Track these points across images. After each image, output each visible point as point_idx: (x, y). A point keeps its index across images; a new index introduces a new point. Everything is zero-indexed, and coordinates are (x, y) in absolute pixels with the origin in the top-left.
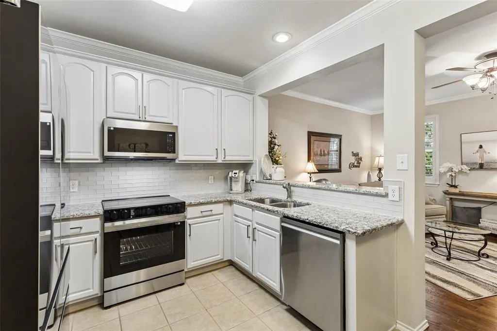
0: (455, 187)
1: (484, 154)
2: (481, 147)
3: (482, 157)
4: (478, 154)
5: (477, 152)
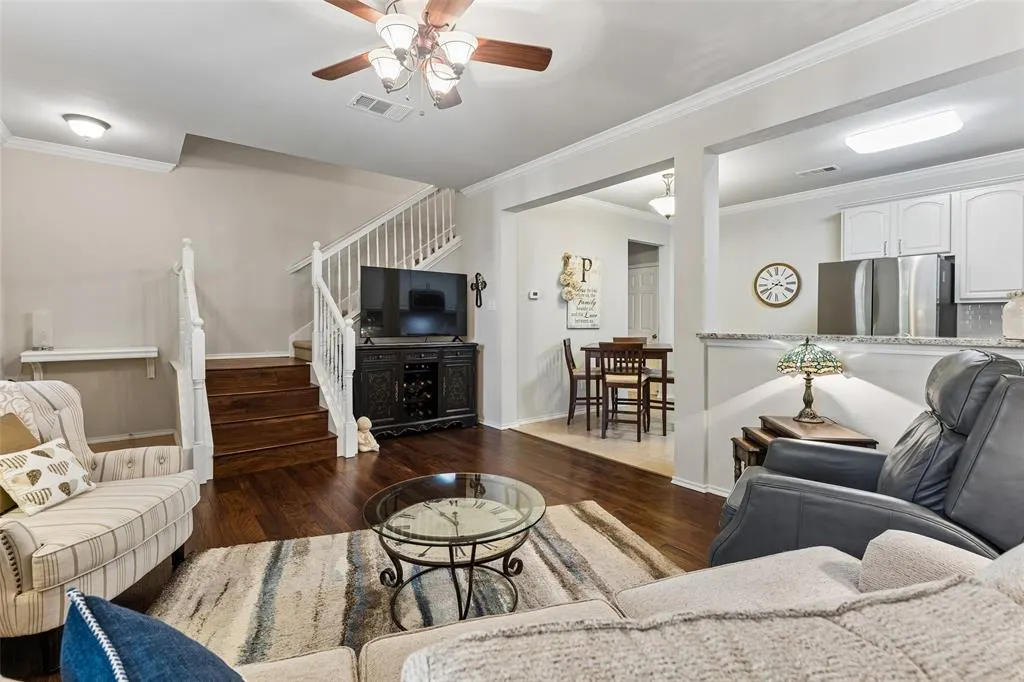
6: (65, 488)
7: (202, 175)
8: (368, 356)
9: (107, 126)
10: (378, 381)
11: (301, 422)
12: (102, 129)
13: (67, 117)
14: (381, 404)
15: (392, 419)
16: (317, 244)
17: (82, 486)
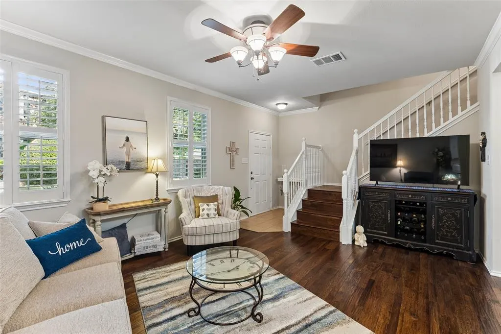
0: (105, 200)
1: (131, 149)
2: (127, 139)
3: (128, 154)
4: (125, 149)
5: (124, 145)
6: (208, 215)
7: (329, 108)
8: (369, 192)
9: (286, 104)
10: (376, 207)
11: (331, 220)
12: (285, 105)
13: (277, 104)
14: (379, 222)
15: (386, 233)
16: (356, 131)
17: (212, 216)
